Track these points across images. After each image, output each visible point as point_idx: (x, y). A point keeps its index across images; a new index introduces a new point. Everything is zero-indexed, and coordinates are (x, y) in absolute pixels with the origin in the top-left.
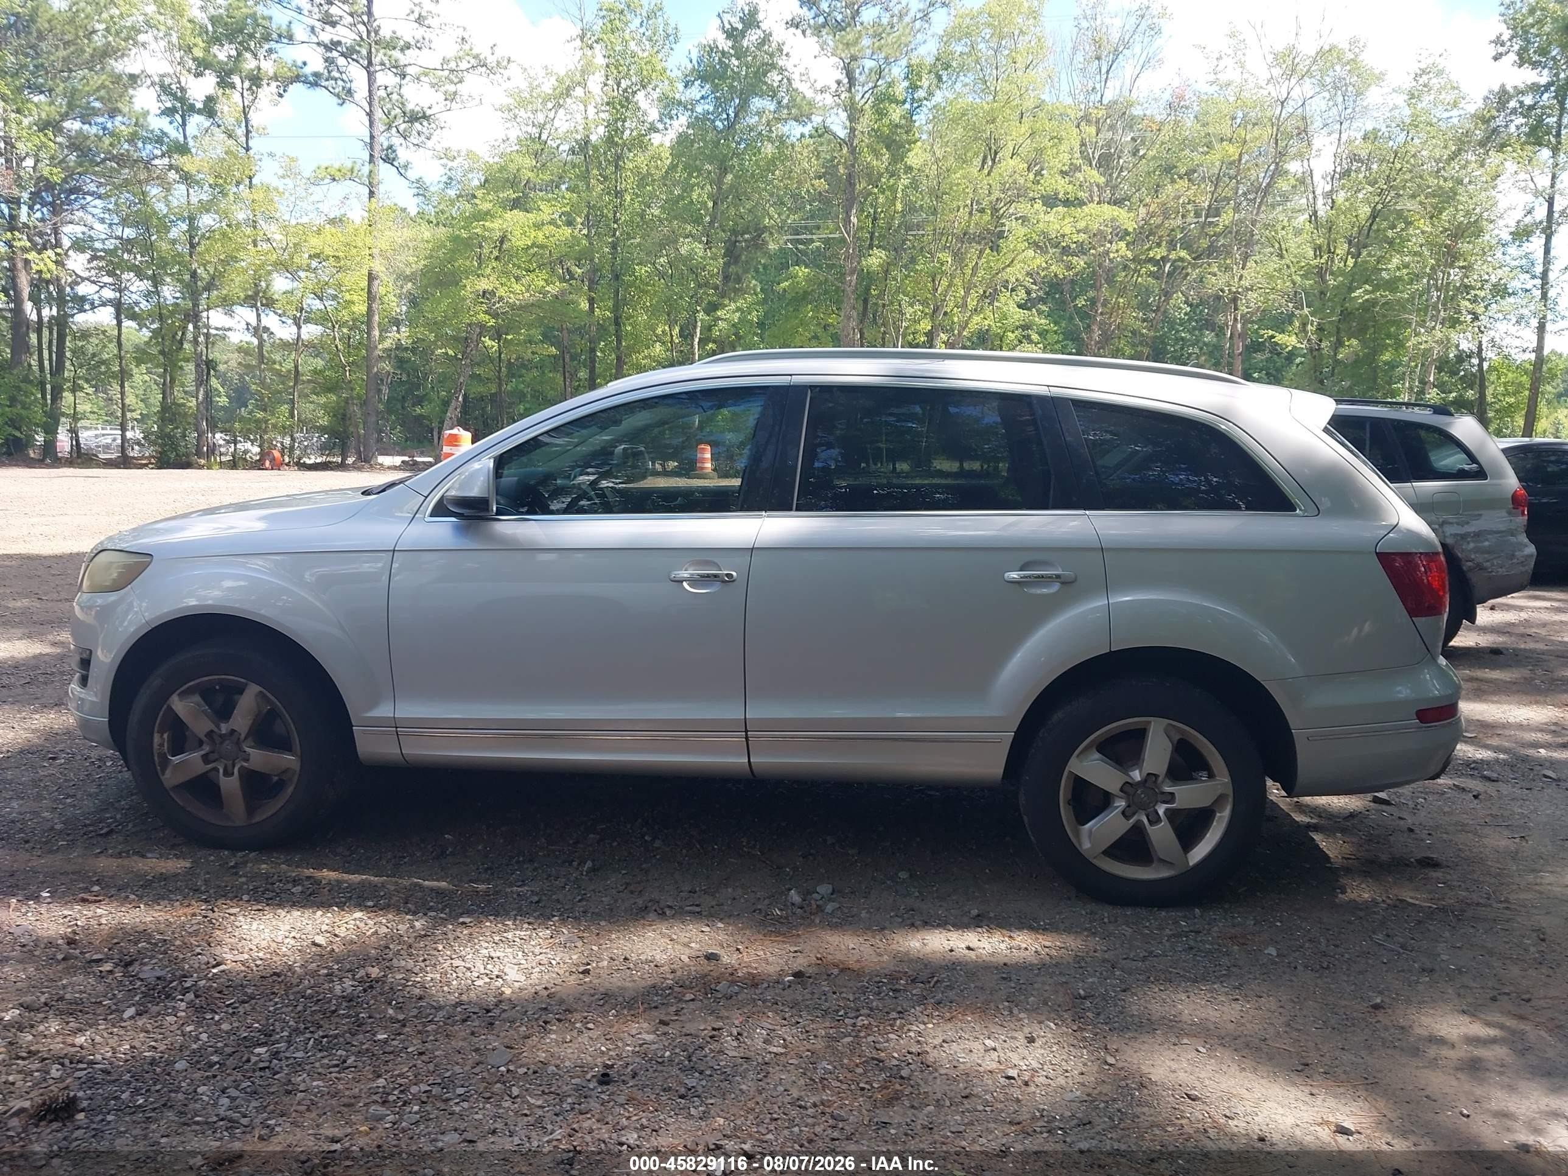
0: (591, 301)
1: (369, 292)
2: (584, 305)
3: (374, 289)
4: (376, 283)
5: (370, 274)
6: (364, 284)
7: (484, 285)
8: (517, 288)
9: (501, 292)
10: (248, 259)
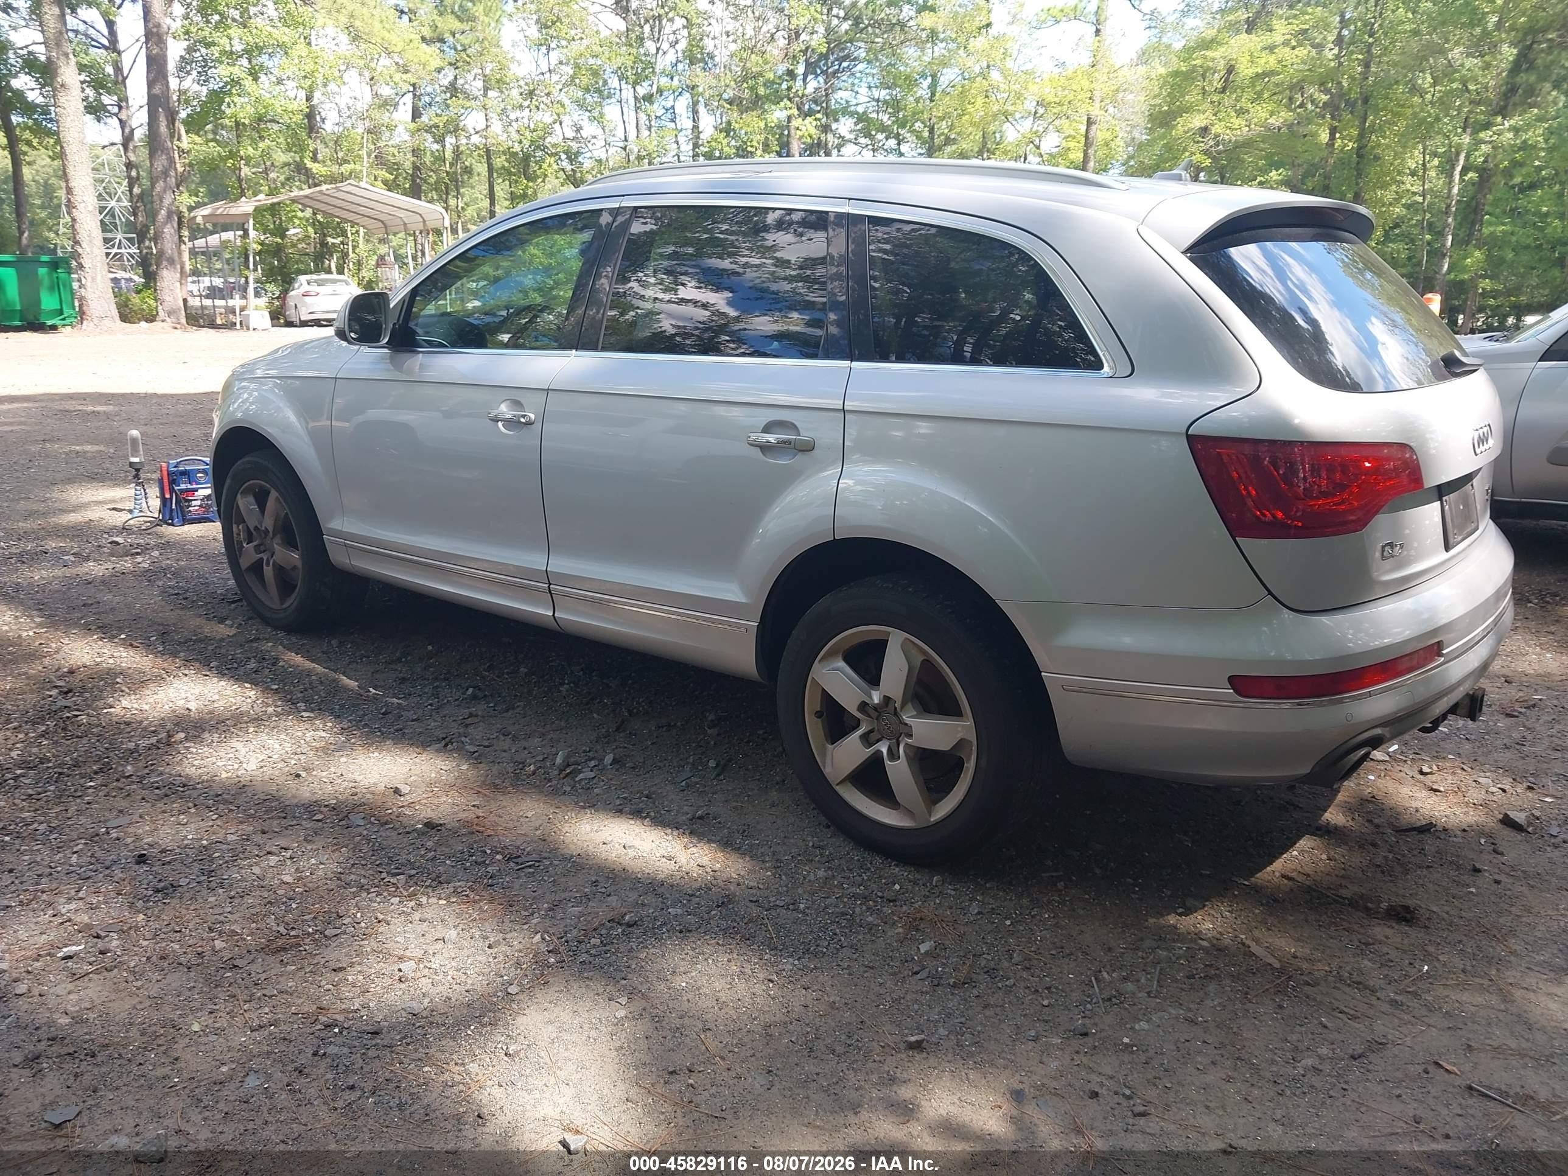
0: (1333, 131)
1: (1087, 137)
2: (1324, 137)
3: (1092, 133)
4: (1094, 127)
5: (1089, 119)
6: (1083, 128)
7: (1197, 121)
8: (1237, 122)
9: (1217, 129)
10: (977, 109)
